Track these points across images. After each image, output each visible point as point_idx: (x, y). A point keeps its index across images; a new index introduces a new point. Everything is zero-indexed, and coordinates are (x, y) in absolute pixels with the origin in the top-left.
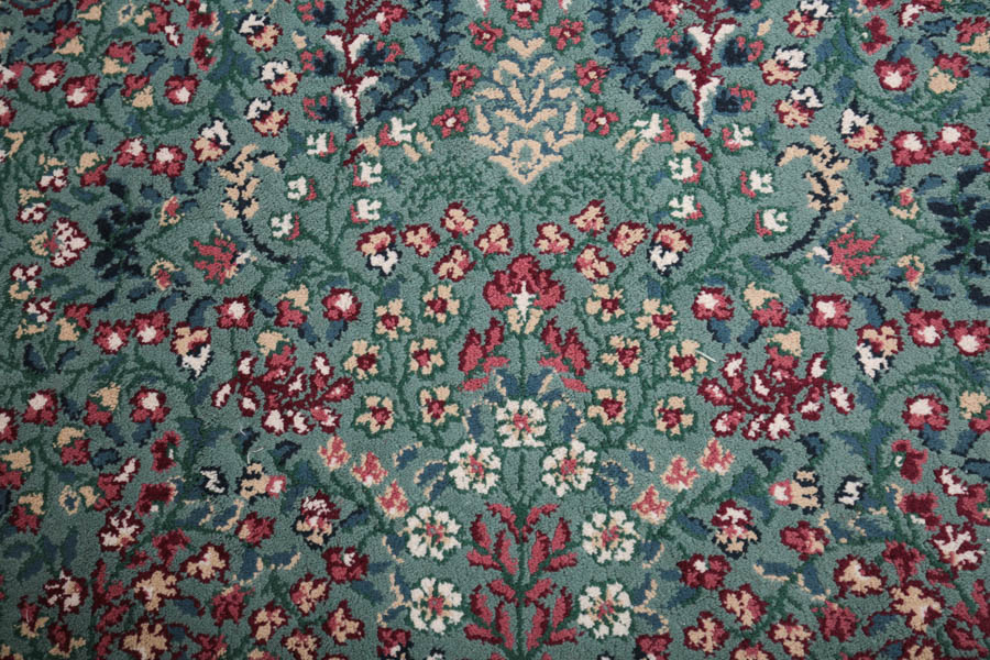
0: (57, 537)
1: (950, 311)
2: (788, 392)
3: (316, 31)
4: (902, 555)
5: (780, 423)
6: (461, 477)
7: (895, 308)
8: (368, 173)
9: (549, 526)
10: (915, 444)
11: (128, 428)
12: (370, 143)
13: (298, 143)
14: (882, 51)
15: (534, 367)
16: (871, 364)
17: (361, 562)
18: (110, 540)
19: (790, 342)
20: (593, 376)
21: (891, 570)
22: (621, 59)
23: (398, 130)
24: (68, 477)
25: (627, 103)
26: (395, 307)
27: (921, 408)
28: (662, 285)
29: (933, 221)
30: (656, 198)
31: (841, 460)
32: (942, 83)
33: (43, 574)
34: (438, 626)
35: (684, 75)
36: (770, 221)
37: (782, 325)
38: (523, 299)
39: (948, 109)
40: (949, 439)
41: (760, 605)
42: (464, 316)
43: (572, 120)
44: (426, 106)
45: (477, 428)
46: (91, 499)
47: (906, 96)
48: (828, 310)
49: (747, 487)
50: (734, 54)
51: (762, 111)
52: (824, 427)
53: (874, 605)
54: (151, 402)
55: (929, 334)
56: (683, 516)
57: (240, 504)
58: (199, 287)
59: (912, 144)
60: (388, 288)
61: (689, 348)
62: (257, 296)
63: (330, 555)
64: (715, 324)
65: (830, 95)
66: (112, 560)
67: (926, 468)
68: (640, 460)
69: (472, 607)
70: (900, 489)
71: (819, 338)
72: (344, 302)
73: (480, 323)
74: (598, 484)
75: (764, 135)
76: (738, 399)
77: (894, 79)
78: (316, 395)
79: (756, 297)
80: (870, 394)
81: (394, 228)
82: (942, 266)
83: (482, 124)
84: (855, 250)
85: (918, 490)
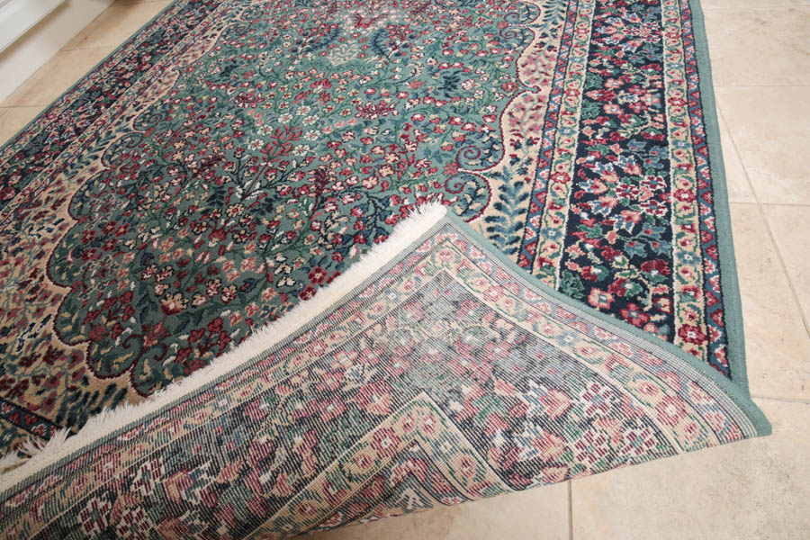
0: (174, 123)
1: (437, 98)
2: (379, 111)
3: (300, 37)
4: (393, 147)
5: (375, 116)
6: (280, 120)
7: (421, 96)
8: (296, 62)
9: (297, 132)
10: (411, 123)
11: (205, 103)
12: (300, 57)
13: (283, 55)
14: (446, 48)
15: (314, 99)
16: (408, 106)
17: (243, 134)
18: (186, 124)
19: (388, 100)
20: (328, 103)
21: (388, 150)
22: (375, 45)
23: (309, 54)
24: (185, 112)
25: (372, 53)
26: (286, 86)
27: (418, 116)
28: (357, 87)
29: (443, 80)
30: (368, 70)
31: (389, 125)
32: (459, 54)
33: (165, 129)
34: (254, 149)
35: (390, 49)
36: (396, 77)
37: (388, 97)
38: (320, 87)
39: (458, 59)
40: (422, 123)
41: (346, 153)
42: (302, 89)
43: (355, 55)
44: (319, 50)
45: (291, 110)
46: (187, 116)
47: (448, 57)
48: (402, 95)
49: (358, 129)
50: (405, 46)
51: (408, 56)
52: (386, 118)
53: (380, 156)
54: (214, 99)
55: (429, 102)
56: (336, 133)
57: (221, 120)
58: (241, 79)
59: (445, 65)
60: (286, 82)
61: (358, 99)
62: (253, 82)
63: (236, 132)
64: (369, 95)
65: (428, 54)
66: (182, 128)
67: (411, 129)
68: (331, 121)
69: (265, 147)
70: (401, 132)
71: (396, 100)
72: (273, 85)
73: (306, 90)
74: (316, 124)
75: (405, 62)
76: (366, 110)
77: (446, 53)
78: (255, 100)
79: (383, 91)
80: (404, 113)
81: (295, 72)
82: (439, 89)
83: (331, 55)
84: (417, 84)
85: (406, 133)
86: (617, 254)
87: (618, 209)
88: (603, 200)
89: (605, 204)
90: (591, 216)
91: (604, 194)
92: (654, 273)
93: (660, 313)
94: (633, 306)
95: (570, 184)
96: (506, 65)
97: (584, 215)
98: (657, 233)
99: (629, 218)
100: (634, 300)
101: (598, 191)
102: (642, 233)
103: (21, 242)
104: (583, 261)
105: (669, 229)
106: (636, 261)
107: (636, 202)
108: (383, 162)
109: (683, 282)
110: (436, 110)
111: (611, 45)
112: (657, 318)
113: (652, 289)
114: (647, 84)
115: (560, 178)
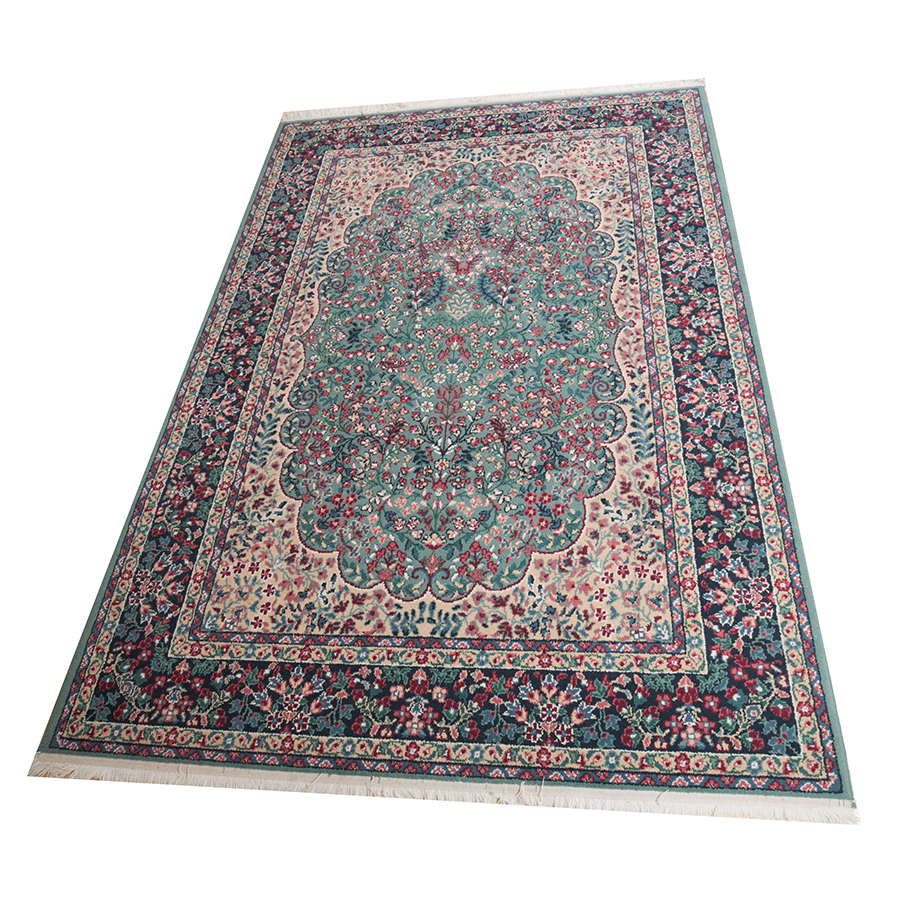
0: (333, 397)
1: (559, 342)
2: (518, 360)
3: (408, 290)
4: (543, 391)
5: (516, 365)
6: (436, 381)
7: (546, 341)
8: (418, 319)
9: (457, 389)
10: (548, 368)
11: (352, 373)
12: (420, 313)
13: (401, 313)
14: (548, 290)
15: (456, 357)
16: (540, 353)
17: (409, 398)
18: (346, 397)
19: (520, 349)
20: (470, 358)
21: (540, 394)
22: (484, 293)
23: (427, 309)
24: (337, 384)
25: (485, 302)
26: (423, 346)
27: (551, 361)
28: (490, 339)
29: (558, 324)
30: (490, 321)
31: (530, 372)
32: (562, 296)
33: (329, 404)
34: (427, 411)
35: (501, 297)
36: (518, 325)
37: (519, 346)
38: (455, 343)
39: (563, 301)
40: (557, 367)
41: (508, 403)
42: (440, 347)
43: (471, 306)
44: (434, 304)
45: (441, 370)
46: (342, 388)
47: (553, 299)
48: (530, 343)
49: (507, 379)
50: (512, 292)
51: (519, 303)
52: (526, 366)
53: (535, 401)
54: (359, 368)
55: (554, 346)
56: (490, 386)
57: (380, 388)
58: (373, 343)
59: (554, 308)
60: (421, 342)
61: (495, 352)
62: (388, 345)
63: (402, 397)
64: (502, 347)
65: (535, 299)
66: (346, 401)
67: (550, 374)
68: (481, 375)
69: (436, 407)
70: (544, 378)
71: (528, 348)
72: (410, 346)
73: (444, 349)
74: (470, 380)
75: (518, 308)
76: (507, 361)
77: (551, 296)
78: (401, 364)
79: (513, 341)
80: (539, 359)
81: (424, 330)
82: (559, 333)
83: (448, 307)
84: (538, 330)
85: (548, 377)
86: (714, 442)
87: (709, 412)
88: (698, 407)
89: (701, 410)
90: (694, 420)
91: (698, 403)
92: (738, 449)
93: (745, 473)
94: (729, 473)
95: (675, 399)
96: (603, 303)
97: (689, 420)
98: (734, 423)
99: (717, 417)
100: (729, 469)
101: (694, 401)
102: (726, 425)
103: (258, 529)
104: (696, 451)
105: (741, 419)
106: (726, 445)
107: (718, 404)
108: (540, 405)
109: (754, 452)
110: (563, 354)
111: (677, 272)
112: (744, 476)
113: (738, 460)
114: (709, 307)
115: (668, 396)
